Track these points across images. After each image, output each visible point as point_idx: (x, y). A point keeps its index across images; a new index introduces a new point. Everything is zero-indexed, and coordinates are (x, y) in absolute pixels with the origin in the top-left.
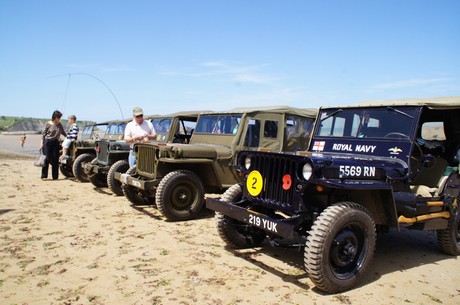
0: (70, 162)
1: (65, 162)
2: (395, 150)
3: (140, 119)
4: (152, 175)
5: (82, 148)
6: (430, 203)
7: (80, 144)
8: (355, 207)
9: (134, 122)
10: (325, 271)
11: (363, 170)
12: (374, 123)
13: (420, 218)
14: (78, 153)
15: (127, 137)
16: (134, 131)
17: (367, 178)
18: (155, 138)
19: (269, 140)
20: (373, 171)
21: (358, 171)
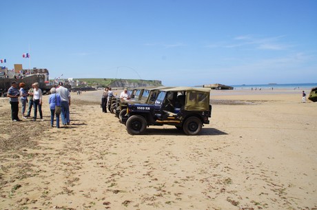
6: (170, 118)
17: (146, 110)
20: (149, 108)
21: (144, 108)
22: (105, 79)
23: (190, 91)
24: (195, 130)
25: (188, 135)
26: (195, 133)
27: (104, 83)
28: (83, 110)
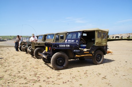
0: (21, 47)
1: (20, 47)
2: (77, 41)
3: (34, 37)
4: (34, 49)
6: (85, 52)
7: (23, 43)
8: (61, 53)
9: (32, 37)
10: (54, 65)
11: (66, 46)
12: (85, 35)
13: (82, 56)
14: (23, 45)
15: (31, 41)
16: (32, 39)
17: (67, 47)
18: (37, 41)
19: (62, 40)
20: (69, 46)
21: (65, 46)
22: (11, 36)
23: (98, 31)
24: (100, 61)
25: (96, 64)
26: (100, 62)
27: (10, 38)
28: (2, 51)
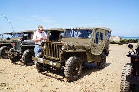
5: (3, 44)
